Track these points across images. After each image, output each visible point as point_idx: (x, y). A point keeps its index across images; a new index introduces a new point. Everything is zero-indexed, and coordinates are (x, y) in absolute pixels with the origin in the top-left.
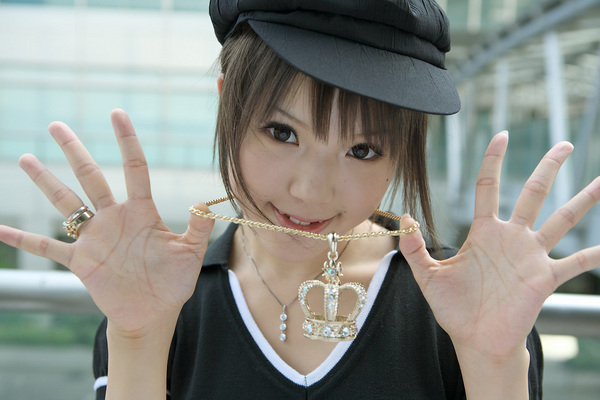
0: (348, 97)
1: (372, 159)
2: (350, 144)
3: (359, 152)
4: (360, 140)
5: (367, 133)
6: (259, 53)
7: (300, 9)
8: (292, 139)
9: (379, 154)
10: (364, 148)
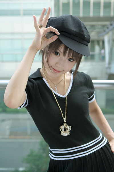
0: (70, 50)
1: (72, 61)
2: (69, 58)
3: (70, 60)
4: (71, 58)
5: (73, 57)
7: (65, 32)
8: (58, 55)
9: (74, 60)
10: (71, 59)
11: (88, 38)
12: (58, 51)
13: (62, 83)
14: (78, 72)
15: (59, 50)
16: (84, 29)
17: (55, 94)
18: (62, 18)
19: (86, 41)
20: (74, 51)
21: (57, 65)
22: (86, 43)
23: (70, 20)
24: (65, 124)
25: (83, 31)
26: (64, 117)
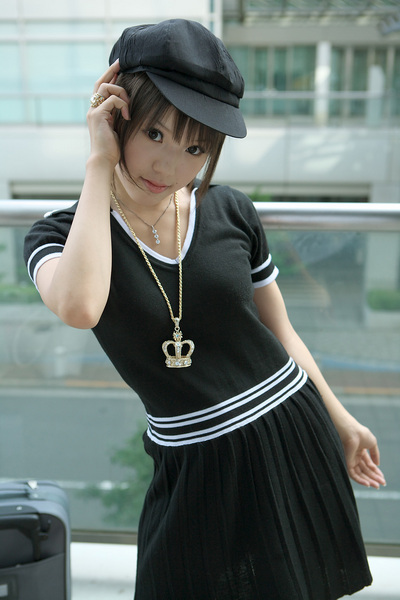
0: (194, 122)
1: (198, 155)
2: (190, 145)
3: (191, 150)
4: (196, 144)
5: (200, 140)
6: (148, 90)
7: (175, 71)
8: (158, 138)
9: (202, 151)
10: (195, 148)
11: (240, 86)
12: (157, 127)
13: (170, 219)
14: (211, 186)
15: (160, 123)
16: (226, 61)
17: (147, 254)
18: (164, 33)
19: (233, 93)
20: (202, 125)
21: (157, 168)
22: (233, 98)
23: (185, 34)
24: (178, 335)
25: (224, 67)
26: (176, 315)
